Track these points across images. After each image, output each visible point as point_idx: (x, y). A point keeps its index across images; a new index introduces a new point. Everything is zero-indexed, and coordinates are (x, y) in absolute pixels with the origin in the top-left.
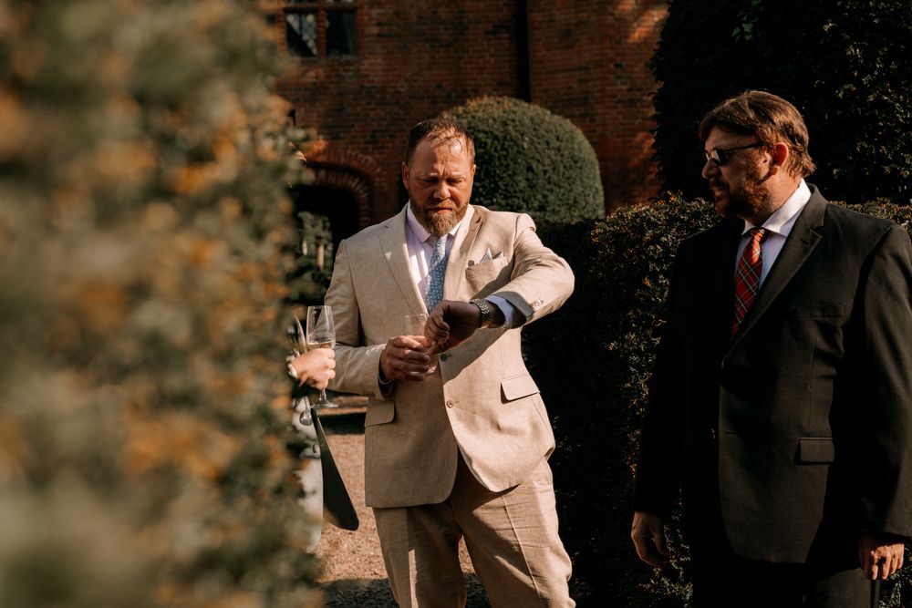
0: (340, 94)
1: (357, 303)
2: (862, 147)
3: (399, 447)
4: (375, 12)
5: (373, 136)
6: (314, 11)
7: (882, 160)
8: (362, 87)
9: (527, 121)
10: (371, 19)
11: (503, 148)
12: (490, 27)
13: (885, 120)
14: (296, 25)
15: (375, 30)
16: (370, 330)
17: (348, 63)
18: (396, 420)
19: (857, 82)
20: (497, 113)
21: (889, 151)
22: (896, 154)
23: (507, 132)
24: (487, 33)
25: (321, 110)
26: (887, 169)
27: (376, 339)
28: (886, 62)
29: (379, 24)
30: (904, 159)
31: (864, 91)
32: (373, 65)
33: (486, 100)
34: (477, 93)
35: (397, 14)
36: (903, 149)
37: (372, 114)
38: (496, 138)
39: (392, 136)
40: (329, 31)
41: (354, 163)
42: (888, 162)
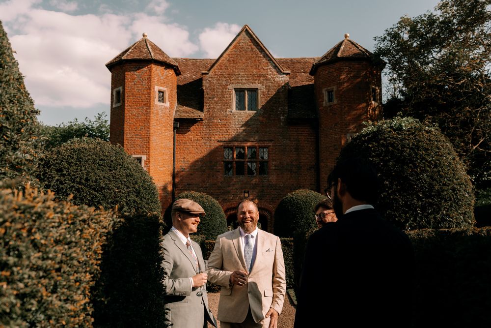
0: (263, 186)
1: (223, 256)
2: (389, 212)
3: (231, 304)
4: (274, 163)
5: (272, 199)
6: (256, 162)
7: (396, 216)
8: (269, 184)
9: (313, 197)
10: (273, 164)
11: (306, 205)
12: (308, 167)
13: (396, 204)
14: (250, 166)
15: (274, 168)
16: (226, 265)
17: (265, 177)
18: (231, 295)
19: (387, 192)
20: (304, 194)
21: (397, 213)
22: (400, 215)
23: (307, 200)
24: (308, 169)
25: (257, 191)
26: (397, 219)
27: (228, 268)
28: (396, 186)
29: (275, 166)
30: (402, 216)
31: (389, 195)
32: (273, 178)
33: (301, 190)
34: (304, 187)
35: (280, 163)
36: (402, 213)
37: (272, 193)
38: (304, 201)
39: (278, 199)
40: (260, 167)
41: (266, 207)
42: (397, 217)
